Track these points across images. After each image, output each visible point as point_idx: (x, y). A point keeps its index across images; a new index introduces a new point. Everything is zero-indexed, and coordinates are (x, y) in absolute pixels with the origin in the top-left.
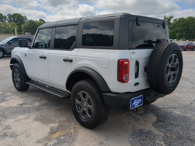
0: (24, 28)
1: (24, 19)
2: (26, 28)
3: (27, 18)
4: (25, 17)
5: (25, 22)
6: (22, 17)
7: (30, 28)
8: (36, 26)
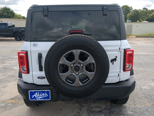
0: (129, 16)
1: (130, 9)
2: (130, 16)
3: (132, 9)
4: (131, 7)
5: (130, 11)
6: (129, 8)
7: (134, 16)
8: (138, 14)
